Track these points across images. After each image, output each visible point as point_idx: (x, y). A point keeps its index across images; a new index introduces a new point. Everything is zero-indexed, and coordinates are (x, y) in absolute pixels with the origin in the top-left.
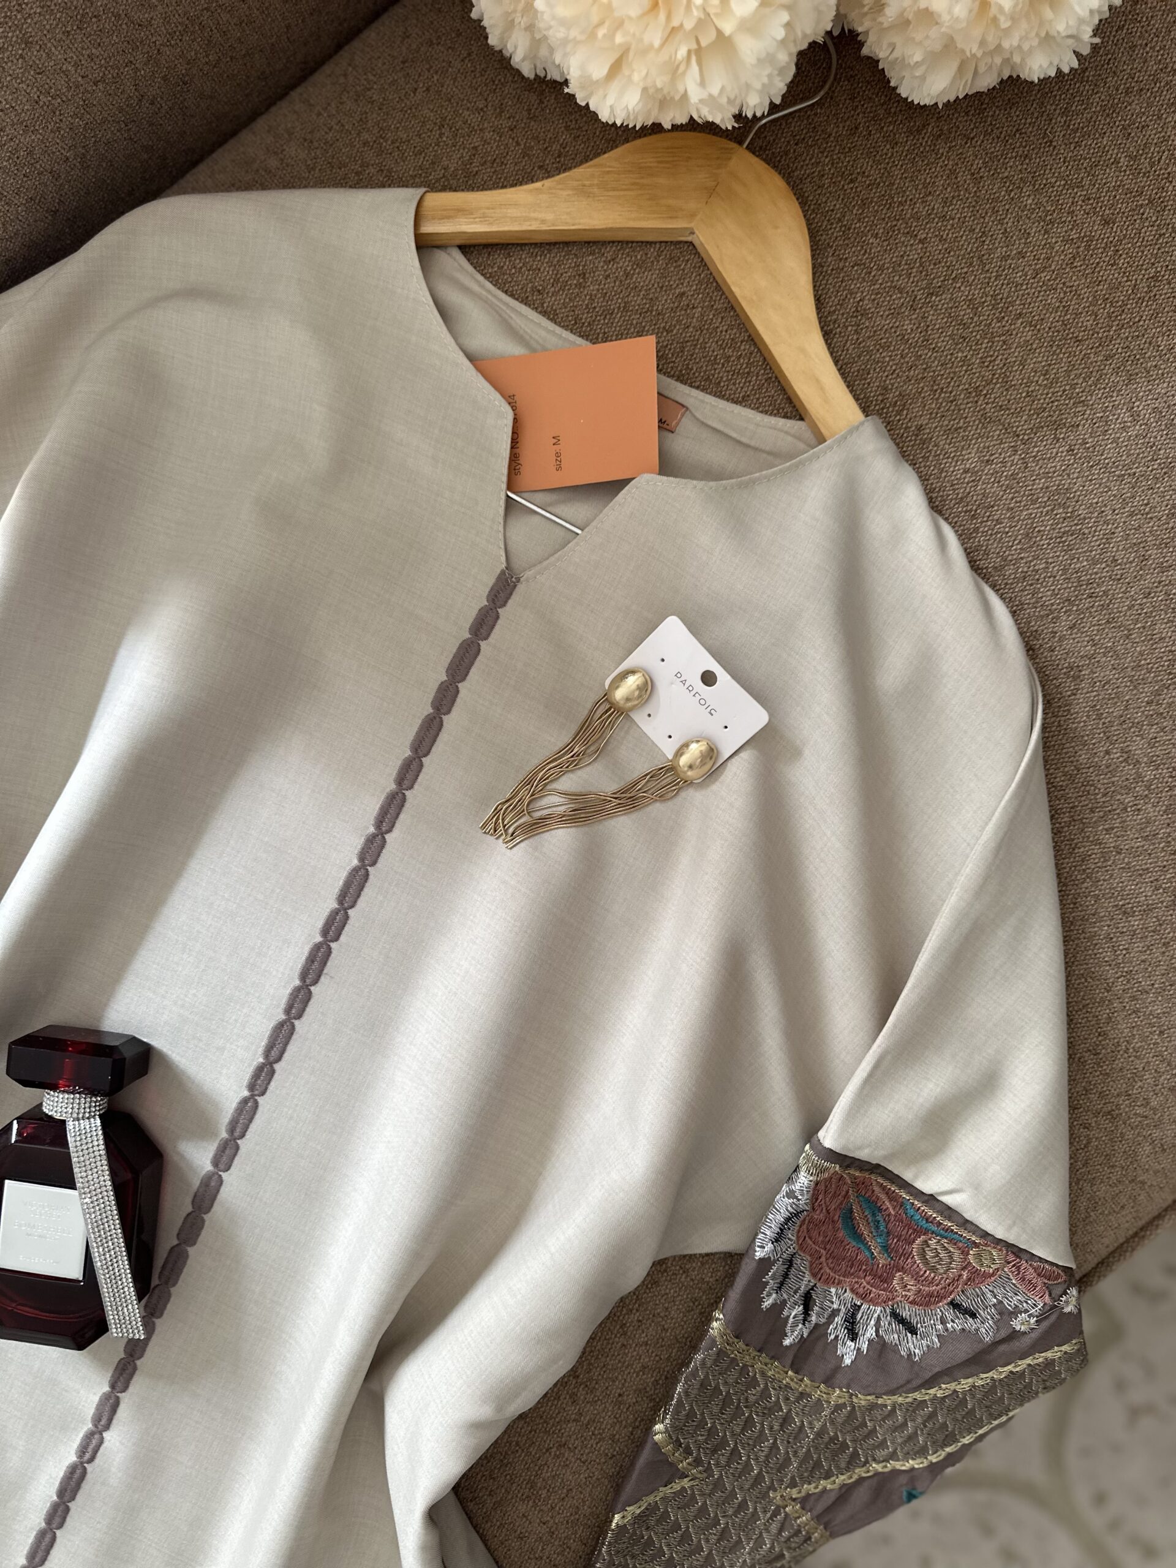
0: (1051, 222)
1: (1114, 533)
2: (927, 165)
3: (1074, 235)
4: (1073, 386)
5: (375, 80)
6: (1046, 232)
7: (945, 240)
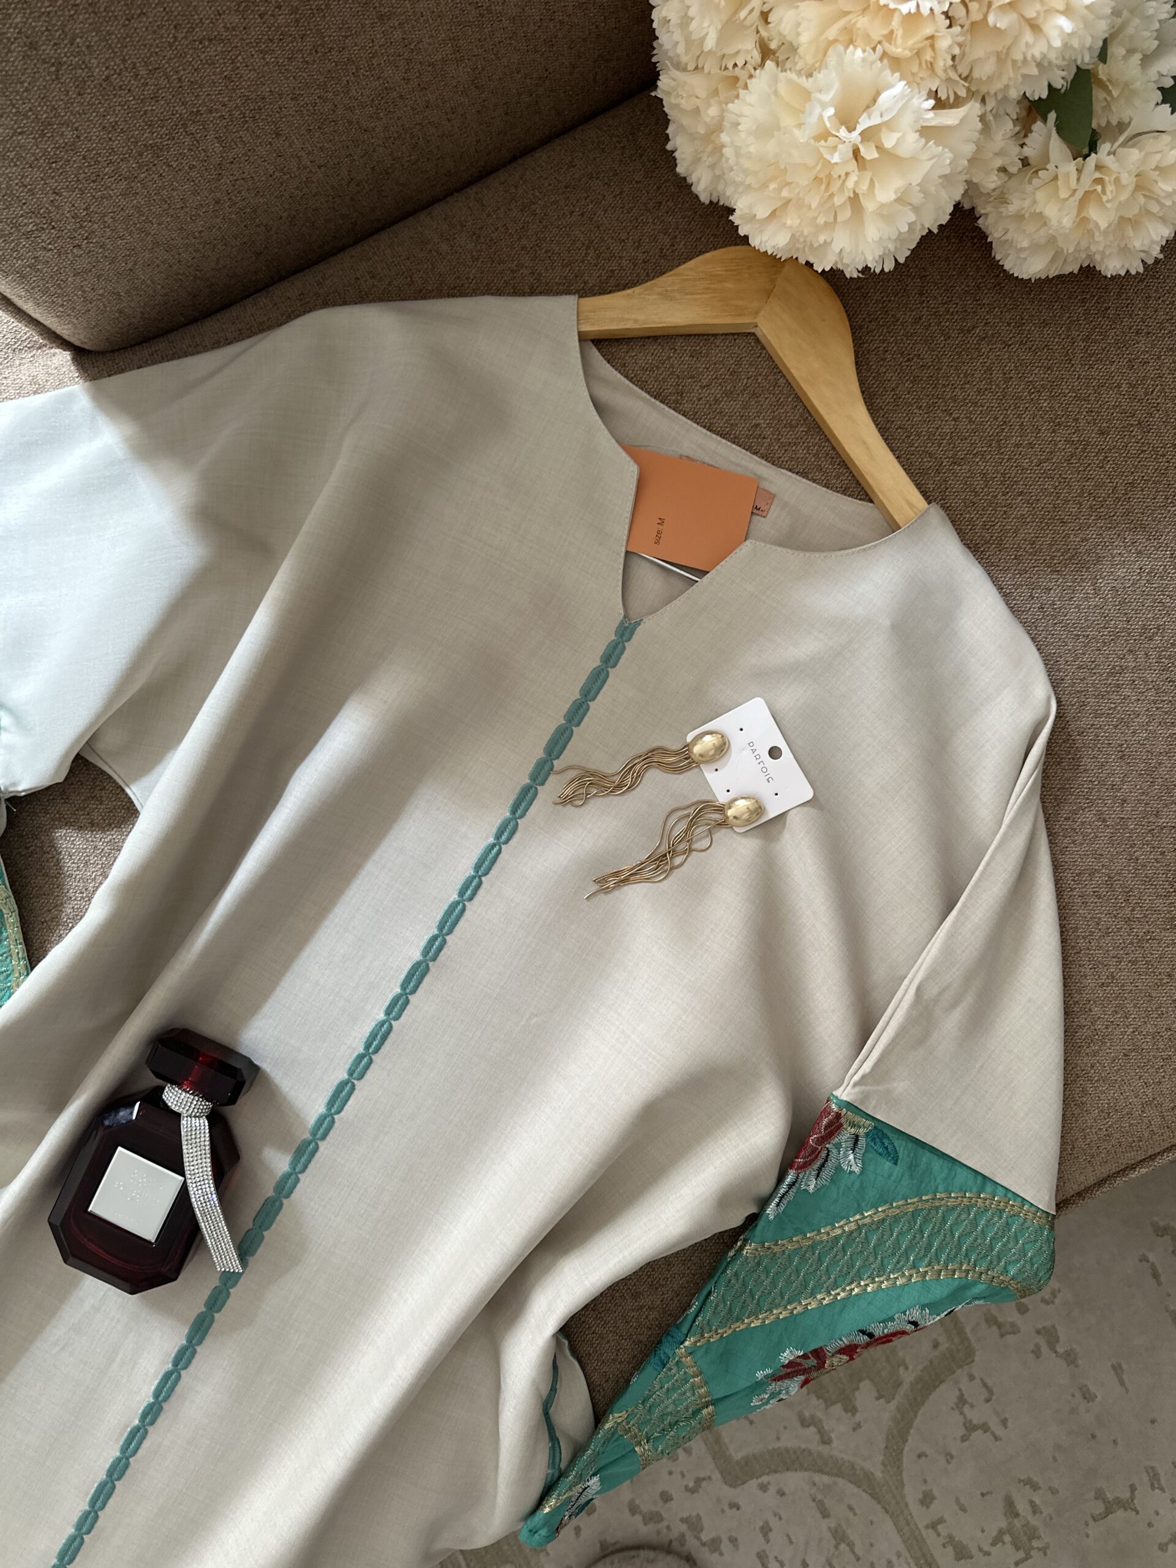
0: (1059, 424)
1: (1063, 680)
2: (970, 359)
3: (1075, 438)
4: (1052, 558)
5: (540, 196)
6: (1054, 431)
7: (974, 422)
